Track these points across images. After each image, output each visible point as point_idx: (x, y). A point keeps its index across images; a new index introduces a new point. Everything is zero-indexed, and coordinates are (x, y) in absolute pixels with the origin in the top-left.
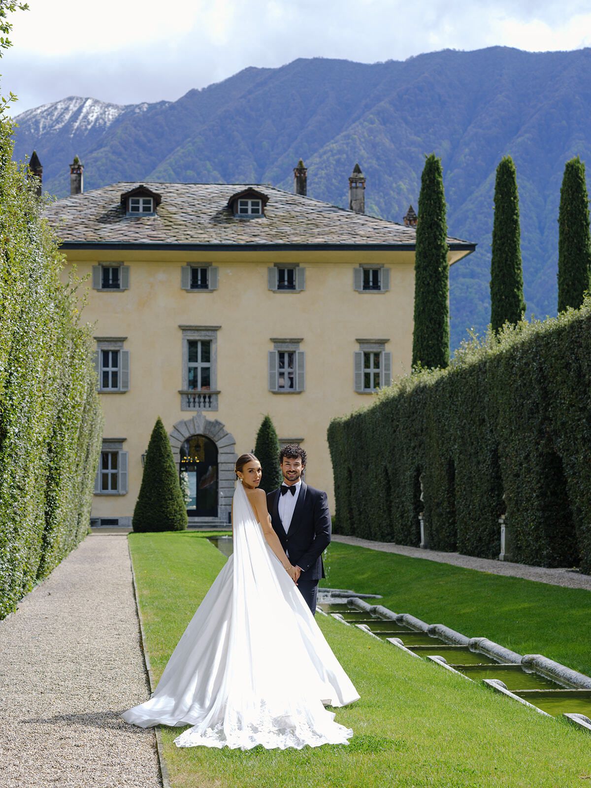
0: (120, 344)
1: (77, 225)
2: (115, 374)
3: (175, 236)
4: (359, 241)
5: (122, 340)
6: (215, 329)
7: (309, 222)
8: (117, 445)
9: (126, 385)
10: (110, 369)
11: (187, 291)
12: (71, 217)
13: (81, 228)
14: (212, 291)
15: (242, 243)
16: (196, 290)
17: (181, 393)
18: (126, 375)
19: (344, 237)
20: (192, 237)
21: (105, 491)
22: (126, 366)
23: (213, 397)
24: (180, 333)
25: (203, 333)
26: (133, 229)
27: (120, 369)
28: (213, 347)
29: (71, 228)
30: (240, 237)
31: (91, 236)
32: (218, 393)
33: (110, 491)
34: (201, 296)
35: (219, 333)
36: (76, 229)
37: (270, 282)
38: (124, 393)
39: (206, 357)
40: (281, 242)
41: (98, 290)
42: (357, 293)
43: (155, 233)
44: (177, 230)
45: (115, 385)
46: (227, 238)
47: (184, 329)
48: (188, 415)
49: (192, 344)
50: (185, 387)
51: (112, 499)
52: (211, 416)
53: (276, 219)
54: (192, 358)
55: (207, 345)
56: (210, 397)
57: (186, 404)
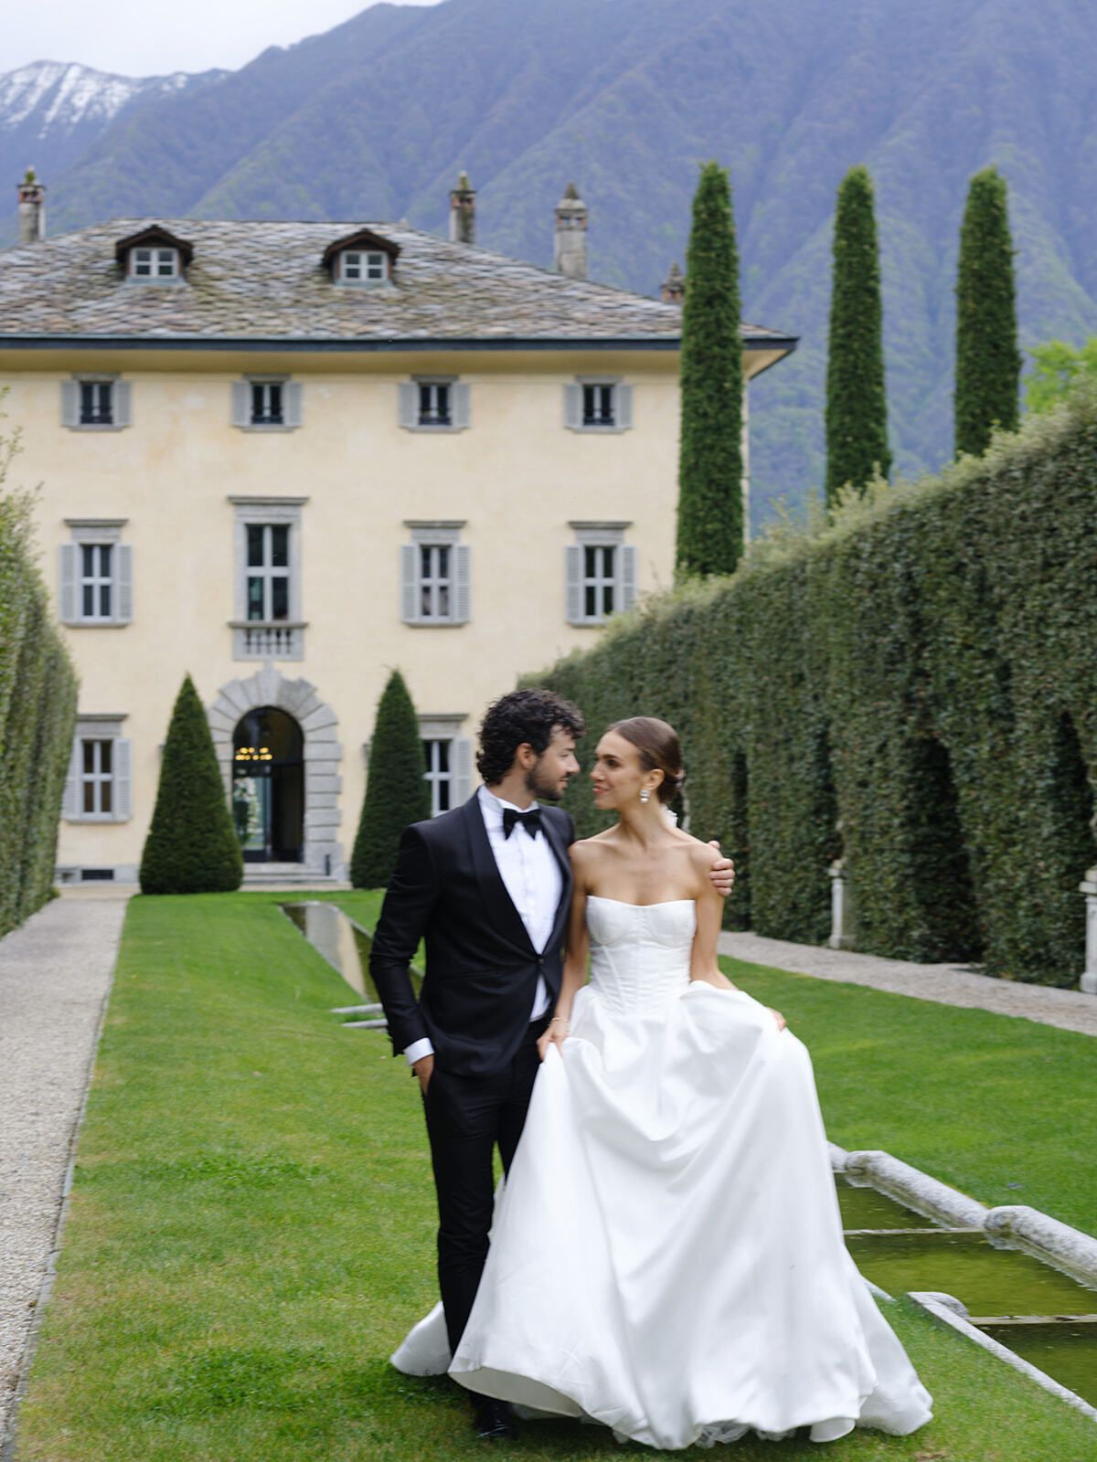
0: (114, 532)
1: (31, 301)
2: (105, 590)
3: (218, 323)
4: (573, 332)
5: (119, 524)
6: (298, 503)
7: (478, 295)
8: (110, 727)
9: (127, 610)
10: (97, 581)
11: (244, 430)
12: (19, 286)
13: (38, 309)
14: (290, 430)
15: (349, 336)
16: (260, 427)
17: (234, 626)
18: (127, 591)
19: (546, 324)
20: (252, 324)
21: (89, 816)
22: (127, 576)
23: (295, 635)
24: (230, 512)
25: (276, 510)
26: (138, 309)
27: (114, 581)
28: (294, 539)
29: (18, 307)
30: (345, 324)
31: (59, 325)
32: (303, 626)
33: (98, 814)
34: (269, 440)
35: (305, 512)
36: (29, 310)
37: (404, 411)
38: (122, 627)
39: (281, 558)
40: (423, 333)
41: (73, 429)
42: (568, 433)
43: (180, 316)
44: (223, 312)
45: (105, 610)
46: (320, 325)
47: (238, 502)
48: (247, 670)
49: (255, 533)
50: (241, 616)
51: (101, 829)
52: (289, 670)
53: (416, 290)
54: (255, 558)
55: (281, 532)
56: (288, 634)
57: (242, 647)
